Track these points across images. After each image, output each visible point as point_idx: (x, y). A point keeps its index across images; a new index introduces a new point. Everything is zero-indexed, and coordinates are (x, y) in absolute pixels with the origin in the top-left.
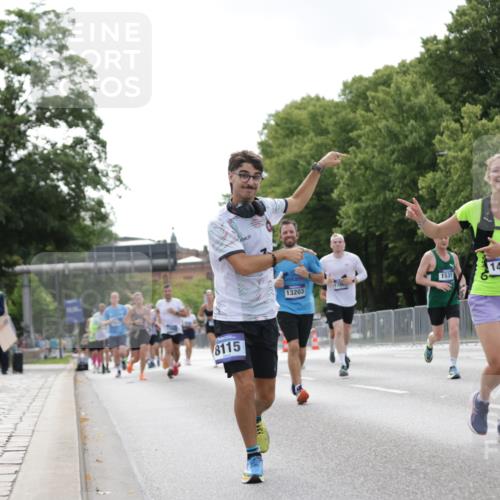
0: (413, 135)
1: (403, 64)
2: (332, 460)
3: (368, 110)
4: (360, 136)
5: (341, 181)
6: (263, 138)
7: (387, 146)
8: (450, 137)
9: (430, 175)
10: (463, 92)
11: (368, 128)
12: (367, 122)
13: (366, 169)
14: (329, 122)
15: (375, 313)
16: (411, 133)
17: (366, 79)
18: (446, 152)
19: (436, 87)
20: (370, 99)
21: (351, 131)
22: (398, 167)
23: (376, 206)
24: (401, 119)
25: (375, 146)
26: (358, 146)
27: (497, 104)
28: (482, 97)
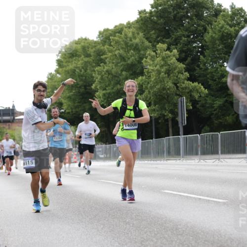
1: (129, 23)
2: (88, 217)
3: (110, 45)
4: (106, 58)
5: (97, 80)
6: (59, 58)
7: (120, 63)
8: (150, 59)
9: (140, 78)
10: (158, 37)
11: (110, 54)
12: (110, 51)
13: (109, 74)
14: (91, 51)
15: (111, 145)
16: (131, 56)
17: (110, 30)
18: (148, 67)
19: (144, 34)
20: (111, 40)
21: (102, 55)
22: (124, 73)
23: (113, 92)
24: (126, 50)
25: (113, 63)
26: (105, 63)
27: (175, 43)
28: (167, 40)
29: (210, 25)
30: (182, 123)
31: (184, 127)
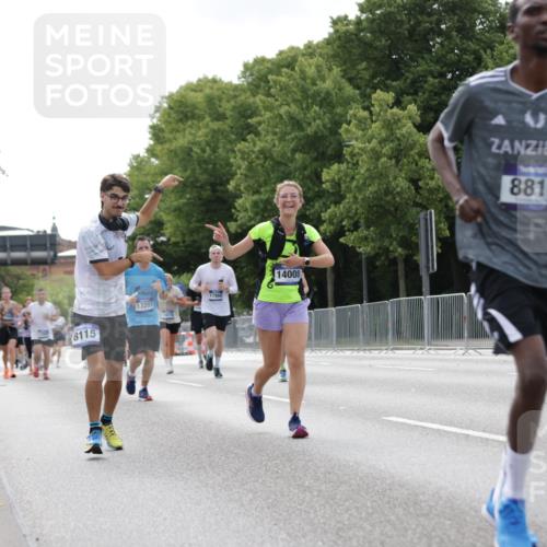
0: (317, 122)
1: (309, 46)
2: (218, 475)
3: (269, 95)
4: (260, 123)
5: (238, 172)
6: (155, 121)
7: (290, 134)
8: (357, 126)
9: (335, 167)
10: (373, 77)
11: (268, 114)
12: (268, 108)
13: (266, 158)
14: (227, 107)
16: (315, 120)
17: (269, 61)
18: (353, 142)
19: (344, 71)
20: (271, 83)
21: (250, 117)
22: (298, 156)
24: (304, 106)
25: (275, 134)
26: (257, 134)
27: (412, 91)
28: (394, 83)
29: (489, 51)
30: (428, 268)
31: (433, 277)
